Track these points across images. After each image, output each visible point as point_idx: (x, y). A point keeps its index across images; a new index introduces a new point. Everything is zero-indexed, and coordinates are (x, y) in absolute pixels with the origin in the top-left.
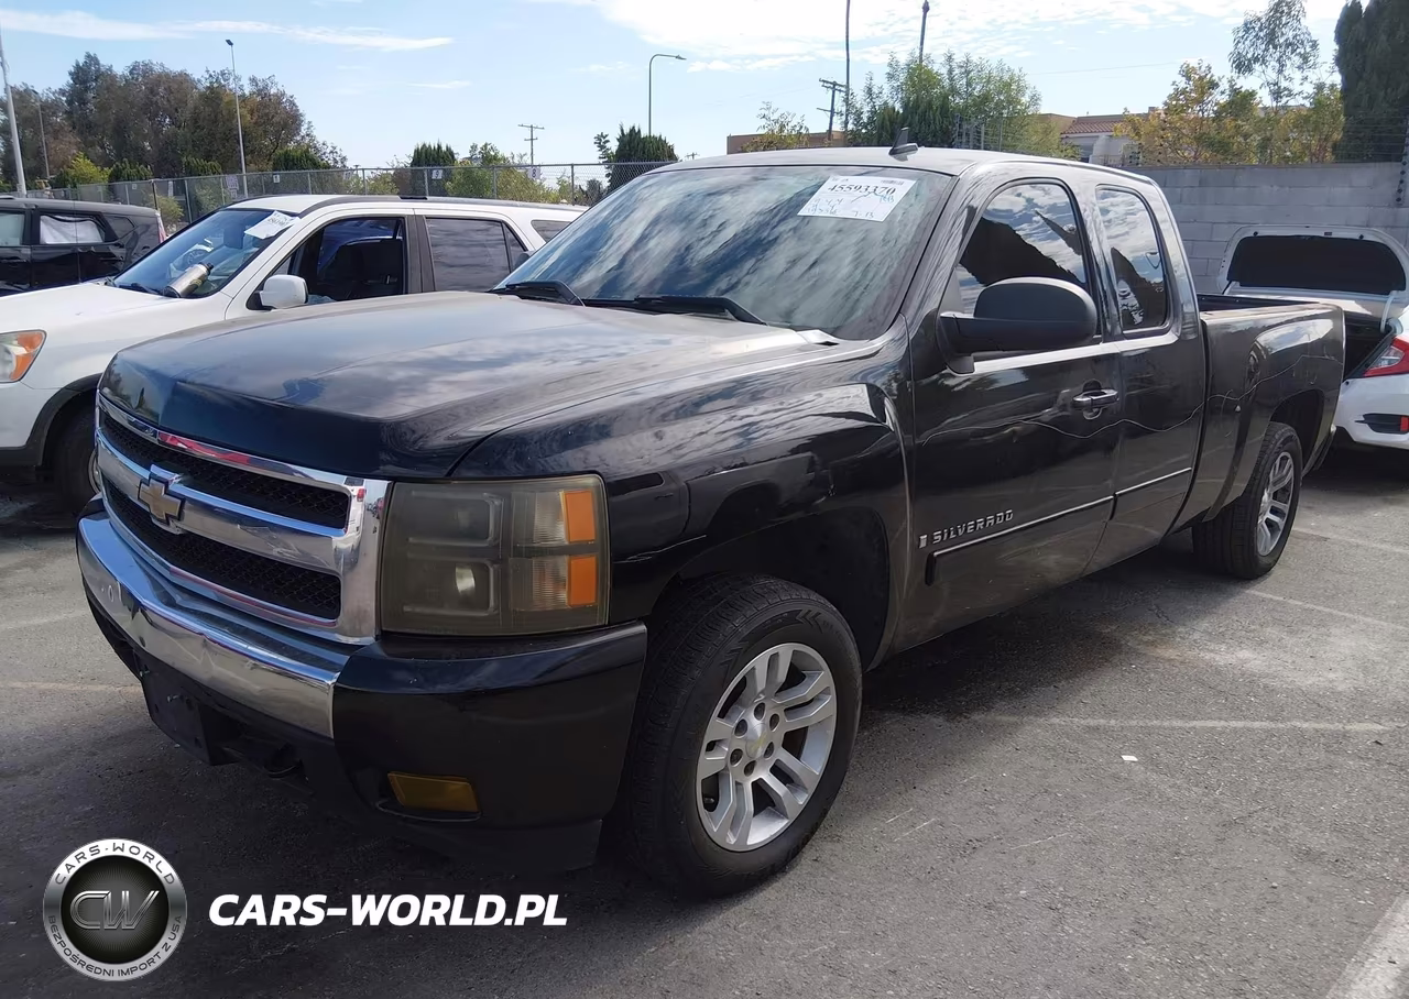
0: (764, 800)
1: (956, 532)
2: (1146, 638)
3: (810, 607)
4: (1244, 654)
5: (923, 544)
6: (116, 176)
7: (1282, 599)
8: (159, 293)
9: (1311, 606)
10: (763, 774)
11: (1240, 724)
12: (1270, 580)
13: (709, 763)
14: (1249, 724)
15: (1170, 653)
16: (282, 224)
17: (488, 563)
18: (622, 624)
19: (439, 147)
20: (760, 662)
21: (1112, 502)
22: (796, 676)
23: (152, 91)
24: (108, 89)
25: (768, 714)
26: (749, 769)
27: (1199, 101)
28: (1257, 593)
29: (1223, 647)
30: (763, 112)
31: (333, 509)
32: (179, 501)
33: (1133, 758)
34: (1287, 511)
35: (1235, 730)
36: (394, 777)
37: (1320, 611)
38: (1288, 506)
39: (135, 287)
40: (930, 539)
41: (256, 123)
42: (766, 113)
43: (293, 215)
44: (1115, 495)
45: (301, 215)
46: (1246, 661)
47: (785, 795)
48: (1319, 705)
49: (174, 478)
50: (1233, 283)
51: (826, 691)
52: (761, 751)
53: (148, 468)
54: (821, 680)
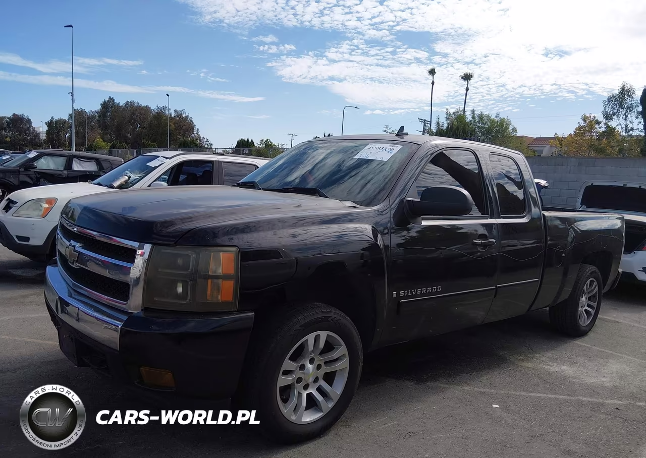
0: (312, 403)
1: (411, 292)
2: (519, 358)
3: (336, 316)
4: (564, 368)
5: (395, 296)
6: (113, 147)
7: (590, 346)
8: (108, 186)
9: (603, 350)
10: (313, 390)
11: (553, 396)
12: (586, 338)
13: (283, 381)
14: (557, 396)
15: (530, 365)
16: (162, 161)
17: (188, 281)
18: (243, 311)
19: (248, 140)
20: (311, 338)
21: (495, 290)
22: (329, 347)
23: (133, 113)
24: (116, 112)
25: (316, 363)
26: (306, 387)
27: (590, 131)
28: (578, 343)
29: (555, 364)
30: (385, 129)
31: (130, 256)
32: (78, 254)
33: (498, 406)
34: (595, 307)
35: (550, 398)
36: (143, 370)
37: (606, 352)
38: (596, 304)
39: (99, 184)
40: (398, 294)
41: (175, 129)
42: (386, 129)
43: (167, 158)
44: (496, 287)
45: (170, 158)
46: (565, 370)
47: (322, 401)
48: (594, 391)
49: (78, 245)
50: (583, 206)
51: (344, 355)
52: (311, 380)
53: (70, 242)
54: (342, 350)
